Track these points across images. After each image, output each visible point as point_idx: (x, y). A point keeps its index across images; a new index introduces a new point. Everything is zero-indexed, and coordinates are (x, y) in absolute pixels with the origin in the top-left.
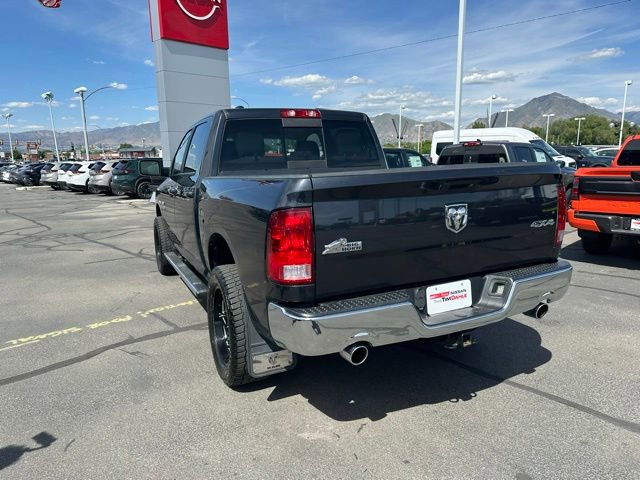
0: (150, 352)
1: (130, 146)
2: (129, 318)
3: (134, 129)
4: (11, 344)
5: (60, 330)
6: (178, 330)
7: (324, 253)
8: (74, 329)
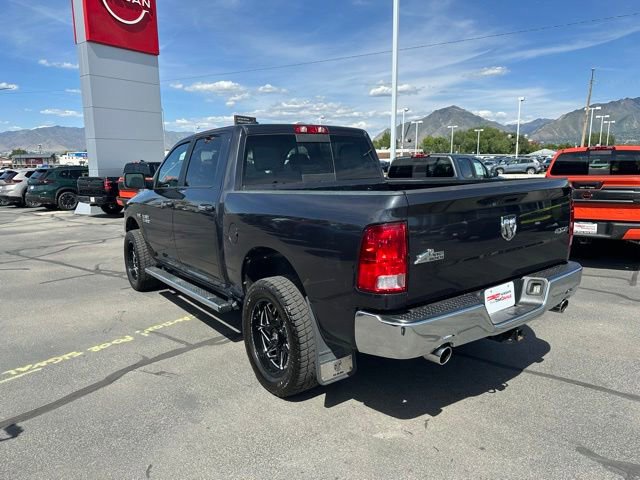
0: (176, 370)
1: (24, 152)
2: (129, 338)
3: (28, 134)
4: (9, 375)
5: (58, 355)
6: (191, 347)
7: (416, 262)
8: (75, 354)
